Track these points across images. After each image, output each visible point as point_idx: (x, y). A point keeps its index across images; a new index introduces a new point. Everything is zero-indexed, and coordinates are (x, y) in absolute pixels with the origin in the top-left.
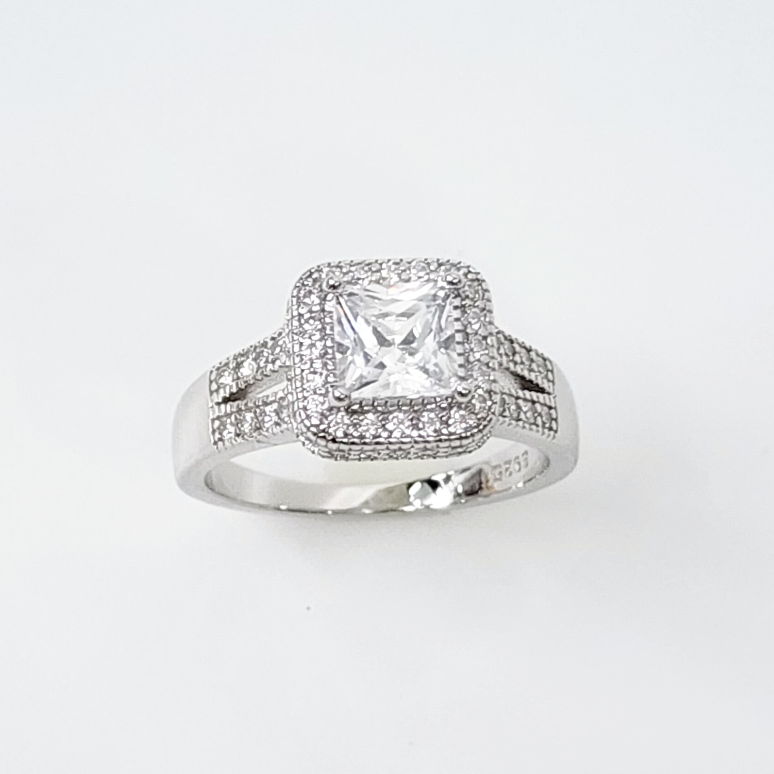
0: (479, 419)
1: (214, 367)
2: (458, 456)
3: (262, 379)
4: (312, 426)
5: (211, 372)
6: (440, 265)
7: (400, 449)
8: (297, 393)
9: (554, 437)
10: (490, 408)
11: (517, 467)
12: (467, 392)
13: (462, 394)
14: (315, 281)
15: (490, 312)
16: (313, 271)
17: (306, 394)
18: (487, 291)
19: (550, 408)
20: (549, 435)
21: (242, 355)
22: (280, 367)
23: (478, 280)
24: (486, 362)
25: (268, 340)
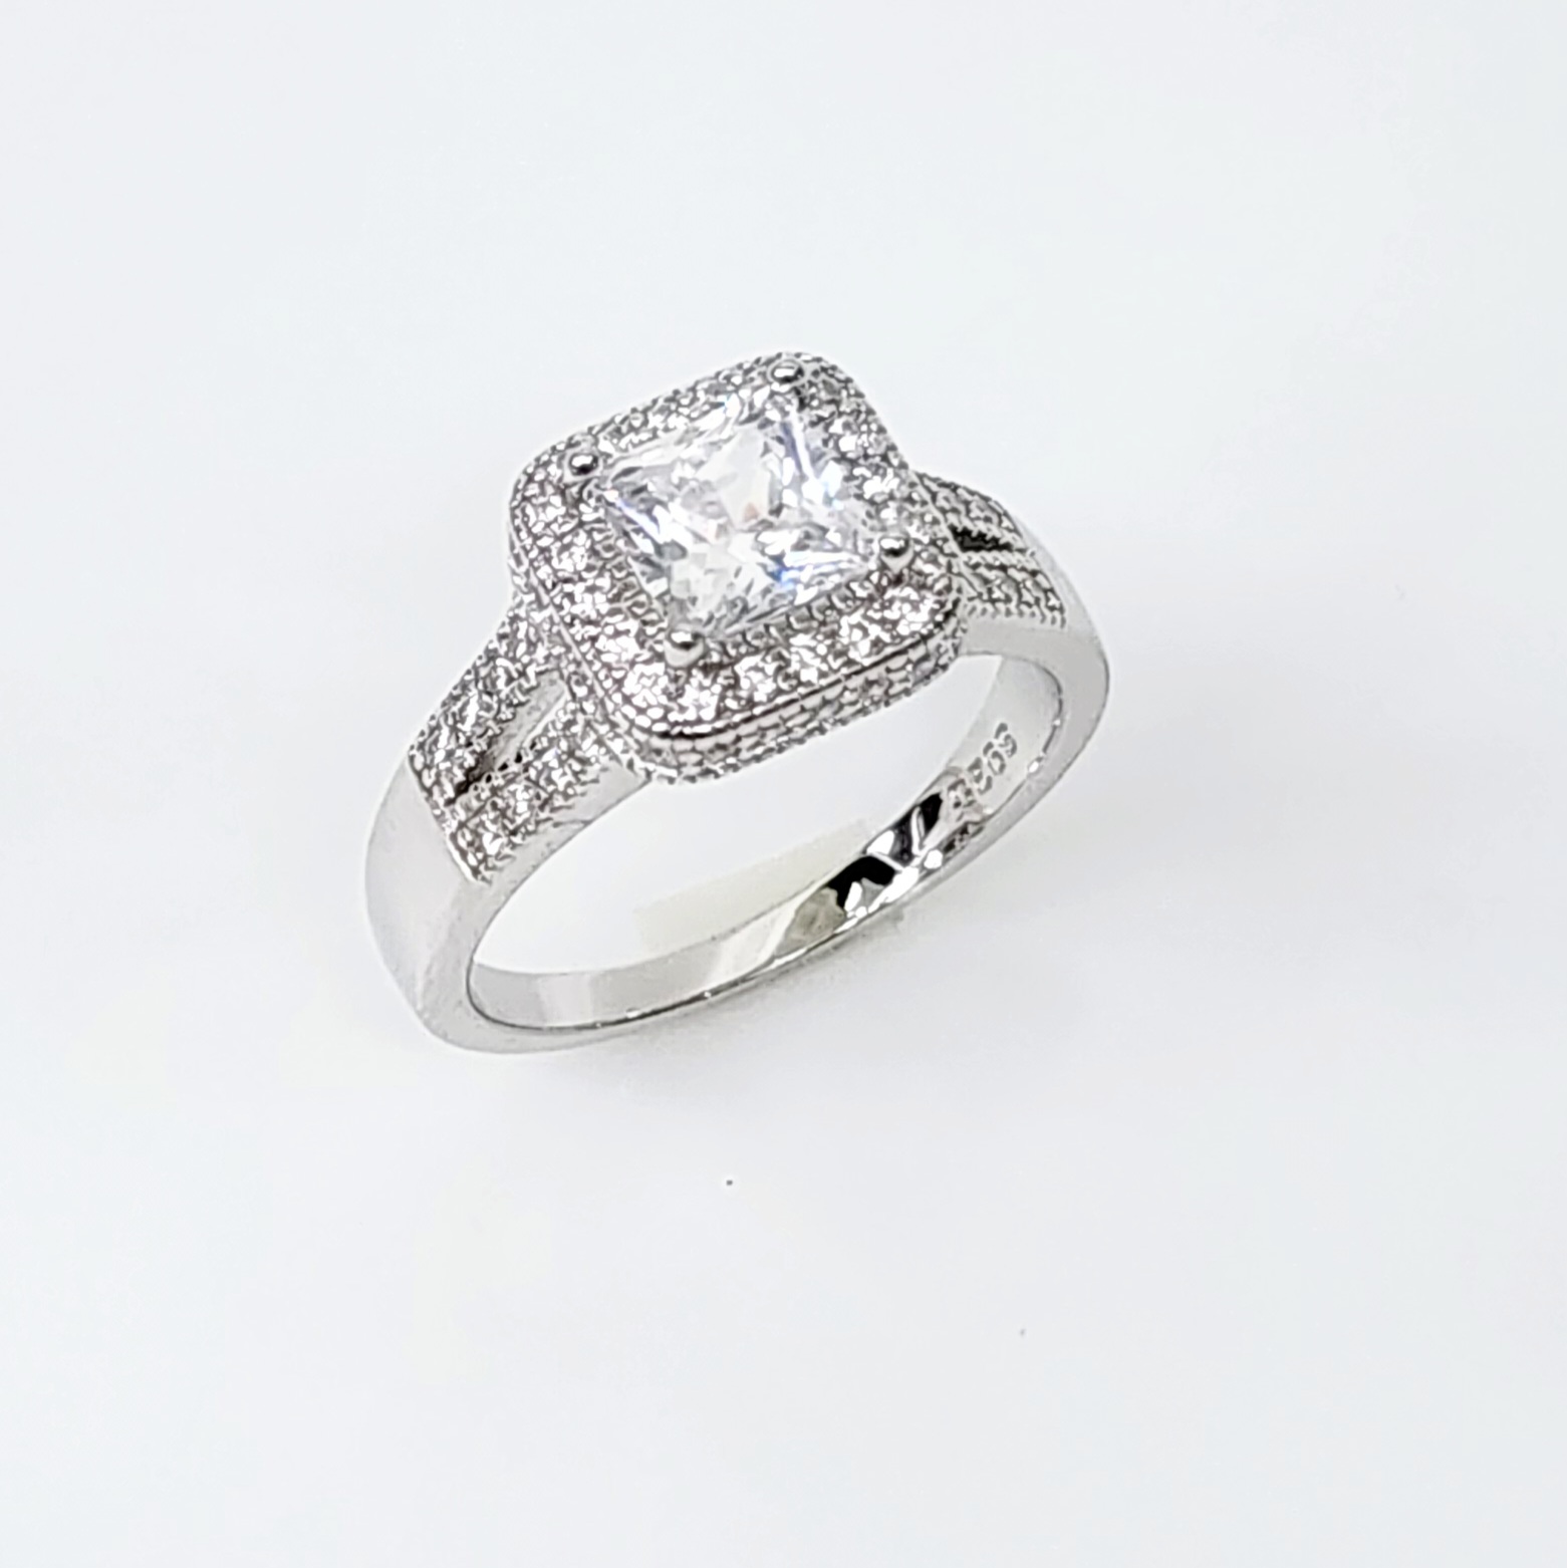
0: (940, 593)
1: (412, 747)
2: (926, 685)
3: (514, 715)
4: (654, 722)
5: (412, 758)
6: (747, 372)
7: (826, 703)
8: (601, 682)
9: (1063, 621)
10: (949, 567)
11: (996, 764)
12: (902, 543)
13: (895, 553)
14: (541, 484)
15: (870, 412)
16: (530, 470)
17: (618, 675)
18: (848, 380)
19: (1034, 573)
20: (1054, 621)
21: (455, 699)
22: (539, 674)
23: (824, 370)
24: (906, 494)
25: (495, 645)
